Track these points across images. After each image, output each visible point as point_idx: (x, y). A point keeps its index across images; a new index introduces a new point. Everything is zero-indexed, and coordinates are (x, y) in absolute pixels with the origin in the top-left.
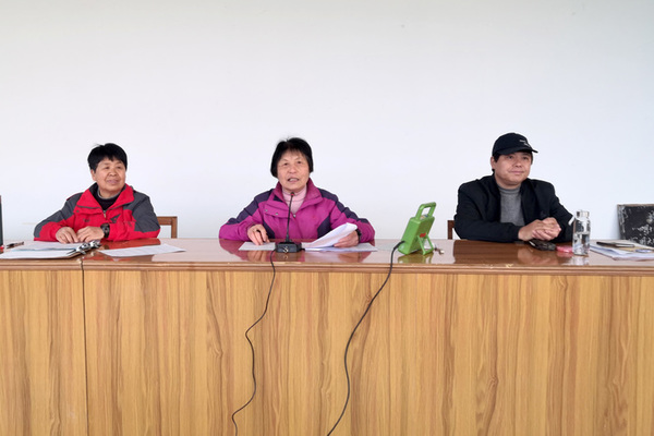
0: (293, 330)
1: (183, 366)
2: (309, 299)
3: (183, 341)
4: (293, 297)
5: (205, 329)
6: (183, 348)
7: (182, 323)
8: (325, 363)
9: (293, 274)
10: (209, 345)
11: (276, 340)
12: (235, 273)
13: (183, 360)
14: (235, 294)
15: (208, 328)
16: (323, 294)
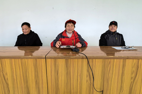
0: (113, 76)
1: (78, 87)
2: (119, 67)
3: (79, 80)
4: (114, 67)
5: (86, 76)
6: (79, 82)
7: (79, 75)
8: (122, 85)
9: (115, 60)
10: (87, 81)
11: (108, 80)
12: (96, 59)
13: (78, 85)
14: (96, 66)
15: (87, 76)
16: (124, 66)
